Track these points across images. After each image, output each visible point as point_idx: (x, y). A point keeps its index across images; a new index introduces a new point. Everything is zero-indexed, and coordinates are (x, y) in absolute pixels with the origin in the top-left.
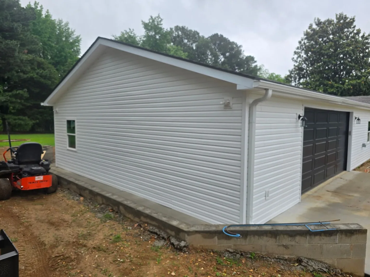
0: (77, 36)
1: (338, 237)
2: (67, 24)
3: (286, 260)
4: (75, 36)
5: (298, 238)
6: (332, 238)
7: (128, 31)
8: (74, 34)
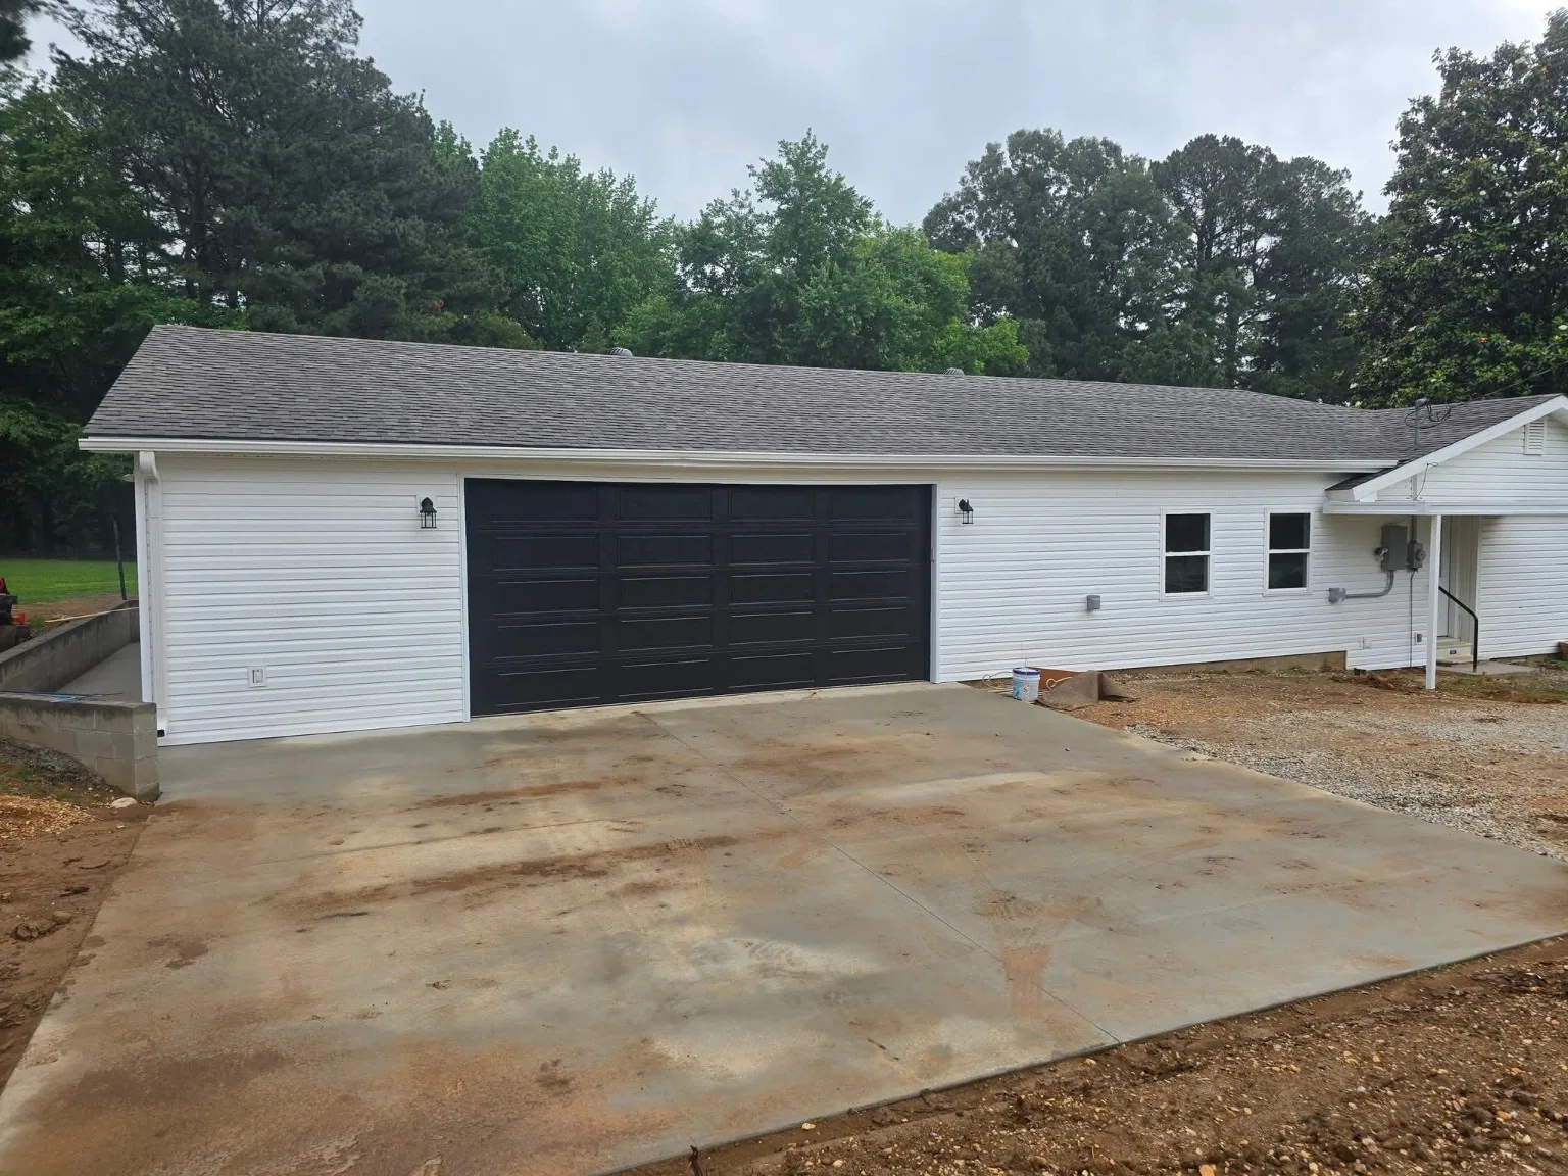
0: (664, 223)
1: (94, 719)
2: (630, 184)
3: (30, 751)
4: (656, 223)
5: (45, 716)
6: (88, 718)
7: (728, 199)
8: (653, 215)
